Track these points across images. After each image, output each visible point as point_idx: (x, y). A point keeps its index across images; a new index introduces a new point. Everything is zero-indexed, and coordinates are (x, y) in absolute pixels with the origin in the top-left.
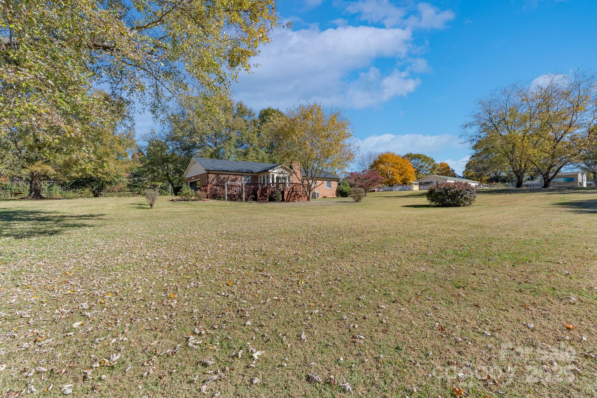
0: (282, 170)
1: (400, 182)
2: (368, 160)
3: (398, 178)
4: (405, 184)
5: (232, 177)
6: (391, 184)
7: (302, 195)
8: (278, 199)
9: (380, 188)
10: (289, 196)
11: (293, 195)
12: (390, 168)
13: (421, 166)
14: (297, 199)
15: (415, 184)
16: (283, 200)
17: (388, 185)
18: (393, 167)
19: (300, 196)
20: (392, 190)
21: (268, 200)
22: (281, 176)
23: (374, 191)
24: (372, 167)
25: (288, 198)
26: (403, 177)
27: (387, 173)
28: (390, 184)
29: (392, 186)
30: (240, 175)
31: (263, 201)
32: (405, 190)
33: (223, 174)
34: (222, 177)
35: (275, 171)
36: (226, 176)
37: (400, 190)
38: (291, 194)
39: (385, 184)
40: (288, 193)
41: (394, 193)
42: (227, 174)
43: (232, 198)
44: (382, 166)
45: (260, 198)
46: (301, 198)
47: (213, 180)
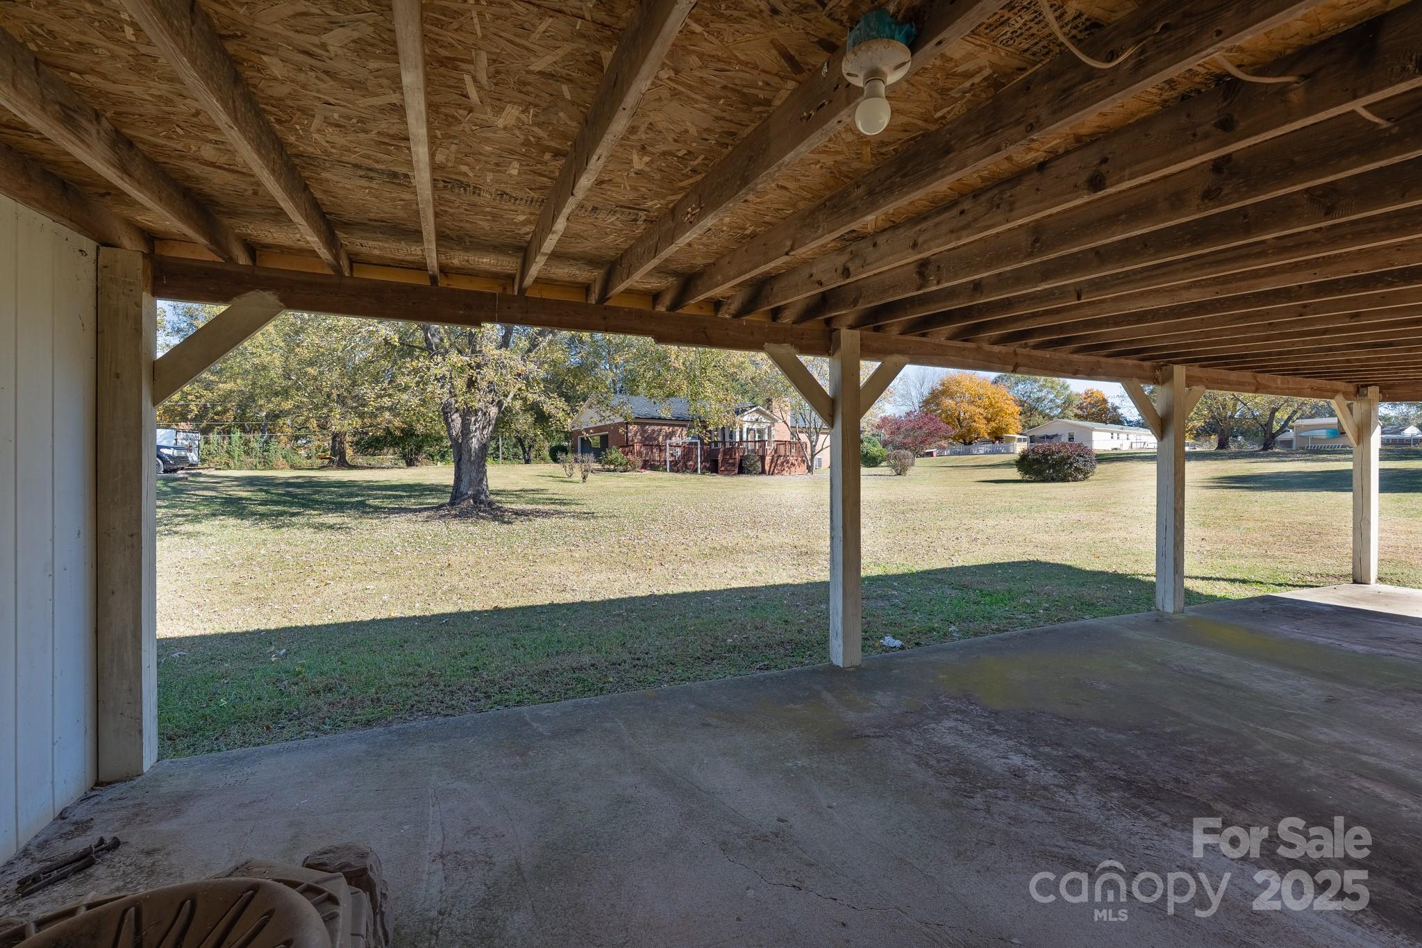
0: (757, 416)
1: (986, 435)
2: (918, 386)
3: (982, 427)
4: (999, 438)
5: (666, 429)
6: (967, 439)
7: (796, 463)
8: (755, 469)
9: (944, 448)
10: (773, 464)
11: (779, 462)
12: (965, 406)
13: (1038, 398)
14: (787, 469)
15: (1019, 440)
16: (763, 472)
17: (961, 441)
18: (972, 402)
19: (792, 464)
20: (969, 453)
21: (736, 471)
22: (755, 427)
23: (931, 454)
24: (926, 403)
25: (772, 469)
26: (993, 424)
27: (959, 415)
28: (964, 440)
29: (970, 443)
30: (680, 426)
31: (728, 472)
32: (999, 452)
33: (650, 424)
34: (649, 429)
35: (745, 418)
36: (656, 428)
37: (986, 453)
38: (777, 460)
39: (954, 439)
40: (772, 459)
41: (973, 459)
42: (658, 425)
43: (677, 467)
44: (948, 402)
45: (723, 469)
46: (793, 469)
47: (635, 435)
